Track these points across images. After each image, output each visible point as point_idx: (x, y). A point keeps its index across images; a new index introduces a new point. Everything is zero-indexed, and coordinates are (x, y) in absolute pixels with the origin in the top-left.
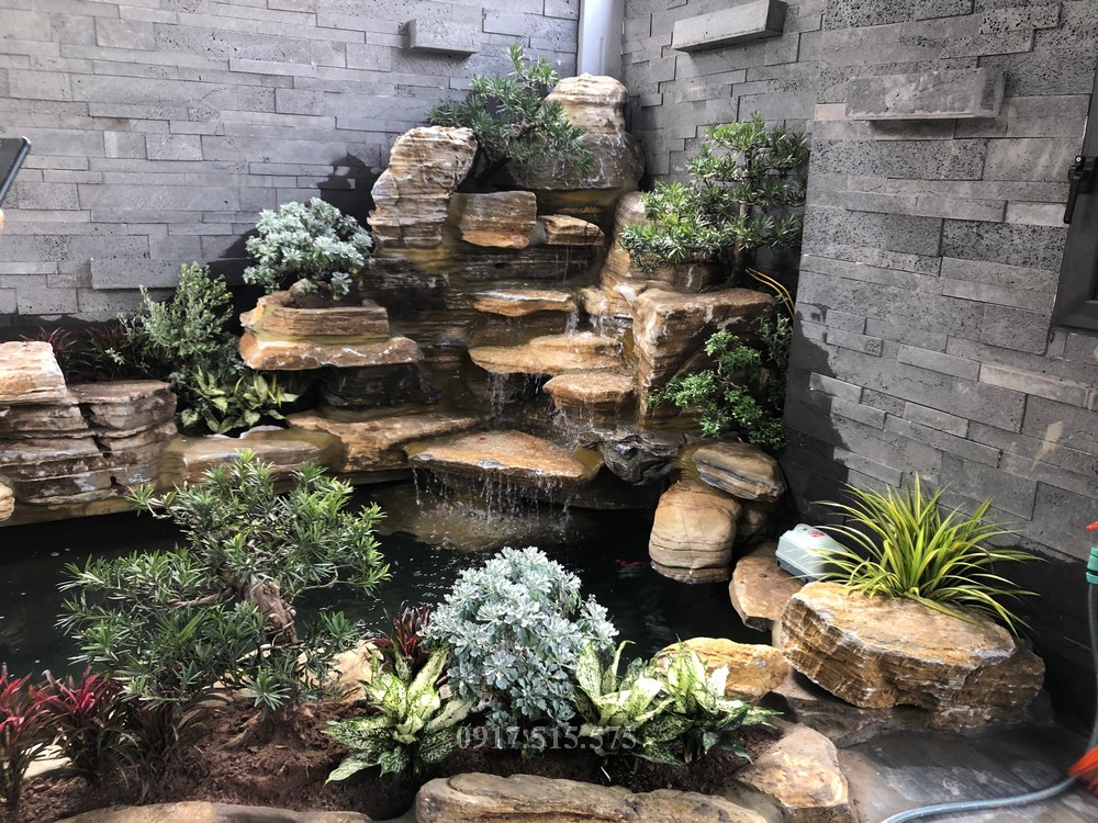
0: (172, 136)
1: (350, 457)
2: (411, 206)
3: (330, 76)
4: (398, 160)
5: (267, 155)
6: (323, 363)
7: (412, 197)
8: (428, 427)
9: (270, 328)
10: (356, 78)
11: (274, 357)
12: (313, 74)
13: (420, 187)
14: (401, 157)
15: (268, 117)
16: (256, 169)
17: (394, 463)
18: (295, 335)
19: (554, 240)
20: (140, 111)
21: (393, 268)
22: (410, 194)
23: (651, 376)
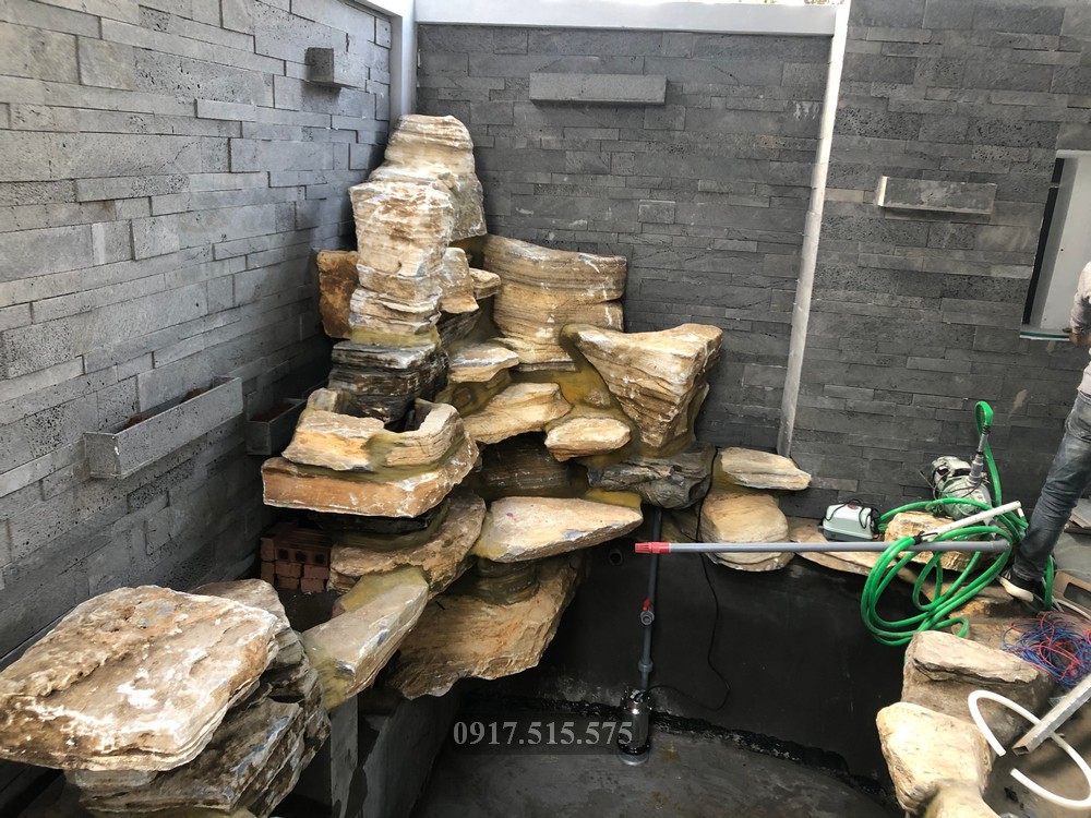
0: (154, 219)
1: (432, 583)
3: (264, 119)
5: (224, 230)
10: (281, 120)
12: (254, 116)
15: (225, 179)
16: (218, 252)
20: (126, 186)
23: (673, 413)
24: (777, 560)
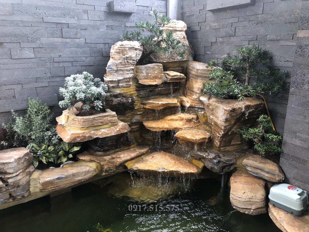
0: (22, 49)
1: (104, 170)
2: (121, 72)
3: (83, 23)
4: (115, 55)
5: (60, 54)
6: (95, 137)
7: (121, 69)
8: (133, 155)
9: (71, 125)
10: (92, 23)
11: (75, 138)
12: (76, 22)
13: (124, 65)
14: (116, 54)
15: (60, 40)
16: (56, 60)
17: (121, 170)
18: (83, 127)
19: (170, 80)
20: (8, 40)
21: (116, 96)
22: (120, 68)
23: (222, 133)
24: (252, 211)
